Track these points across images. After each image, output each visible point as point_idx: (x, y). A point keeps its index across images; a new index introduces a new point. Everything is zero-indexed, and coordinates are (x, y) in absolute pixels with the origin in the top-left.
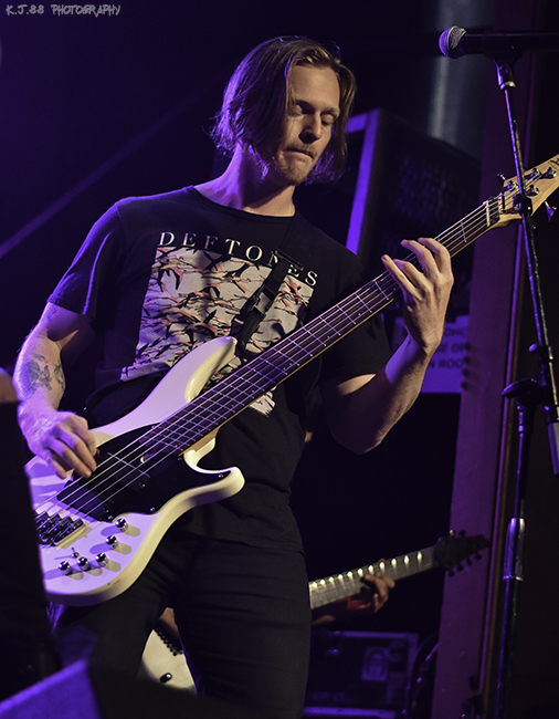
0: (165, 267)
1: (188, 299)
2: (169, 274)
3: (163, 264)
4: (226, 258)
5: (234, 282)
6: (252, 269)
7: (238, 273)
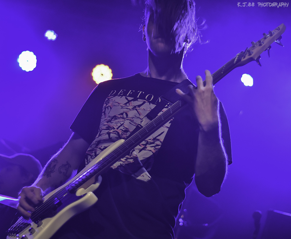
0: (107, 106)
1: (112, 118)
2: (108, 109)
3: (107, 105)
4: (135, 99)
5: (136, 110)
6: (147, 104)
7: (139, 106)
